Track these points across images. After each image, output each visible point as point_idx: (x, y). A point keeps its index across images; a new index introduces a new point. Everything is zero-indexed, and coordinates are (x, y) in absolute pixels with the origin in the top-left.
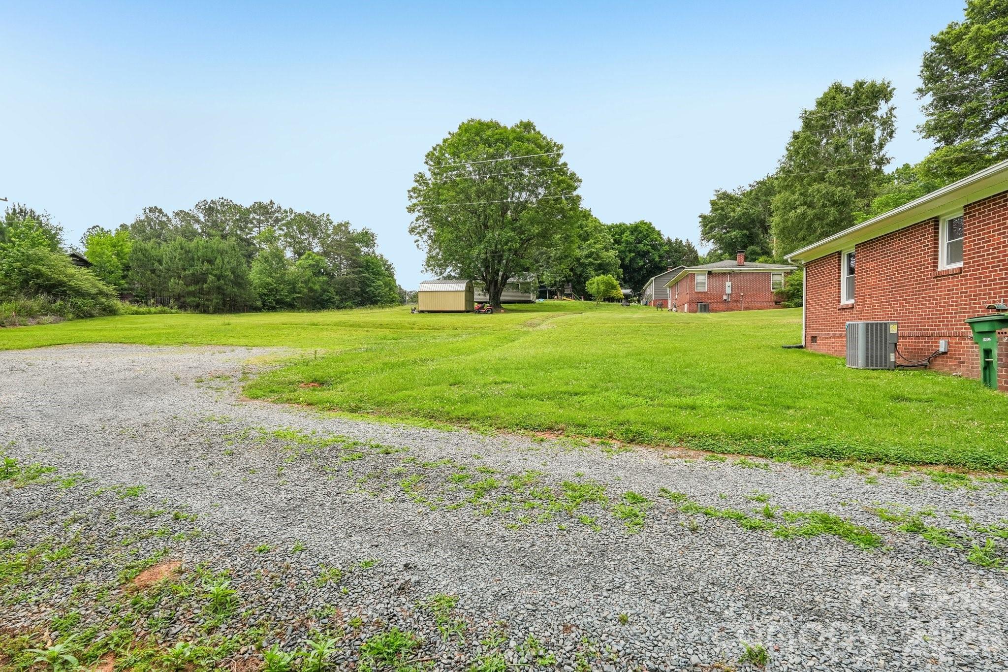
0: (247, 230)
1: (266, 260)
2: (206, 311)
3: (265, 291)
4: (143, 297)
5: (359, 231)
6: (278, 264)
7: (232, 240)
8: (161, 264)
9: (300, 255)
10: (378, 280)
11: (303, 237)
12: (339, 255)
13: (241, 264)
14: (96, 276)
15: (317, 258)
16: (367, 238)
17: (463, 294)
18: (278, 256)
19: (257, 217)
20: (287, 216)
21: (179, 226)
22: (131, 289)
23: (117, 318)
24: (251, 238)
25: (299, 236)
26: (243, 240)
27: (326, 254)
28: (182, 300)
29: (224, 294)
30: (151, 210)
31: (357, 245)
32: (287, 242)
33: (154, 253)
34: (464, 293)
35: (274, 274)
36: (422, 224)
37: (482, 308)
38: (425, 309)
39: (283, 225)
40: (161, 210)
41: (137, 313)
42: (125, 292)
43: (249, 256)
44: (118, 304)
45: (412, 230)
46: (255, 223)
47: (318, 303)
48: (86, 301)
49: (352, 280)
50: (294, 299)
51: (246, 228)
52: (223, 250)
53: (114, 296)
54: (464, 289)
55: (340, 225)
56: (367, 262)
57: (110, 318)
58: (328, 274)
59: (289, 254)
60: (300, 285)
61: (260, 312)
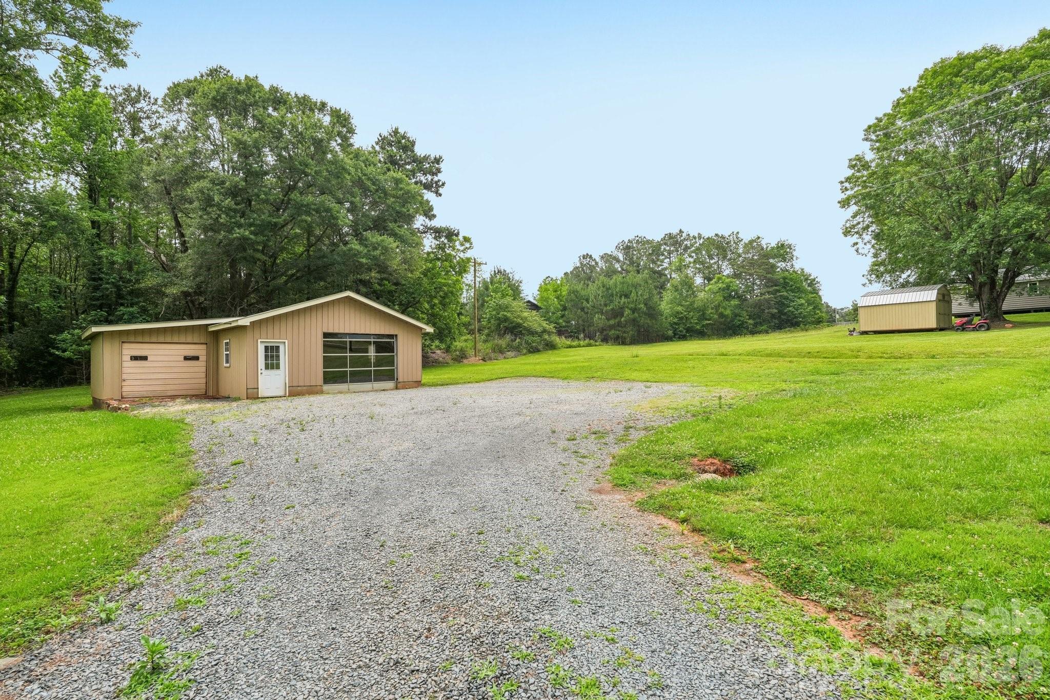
0: (659, 263)
1: (676, 289)
2: (624, 343)
3: (676, 320)
4: (575, 333)
5: (773, 244)
6: (688, 291)
7: (645, 274)
8: (588, 303)
9: (709, 279)
10: (799, 298)
11: (712, 262)
12: (751, 275)
13: (653, 295)
14: (542, 317)
15: (728, 280)
16: (783, 251)
17: (934, 305)
18: (688, 284)
19: (668, 248)
20: (696, 242)
21: (604, 267)
22: (567, 326)
23: (556, 352)
24: (662, 269)
25: (708, 260)
26: (655, 272)
27: (736, 276)
28: (605, 333)
29: (639, 326)
30: (584, 258)
31: (771, 261)
32: (696, 268)
33: (583, 293)
34: (935, 303)
35: (684, 303)
36: (861, 220)
37: (970, 322)
38: (869, 330)
39: (692, 252)
40: (591, 256)
41: (570, 347)
42: (563, 329)
43: (662, 287)
44: (556, 339)
45: (847, 232)
46: (666, 254)
47: (730, 329)
48: (534, 338)
49: (768, 301)
50: (703, 326)
51: (658, 260)
52: (637, 284)
53: (553, 332)
54: (934, 298)
55: (751, 242)
56: (784, 278)
57: (550, 352)
58: (739, 297)
59: (699, 280)
60: (710, 311)
61: (672, 341)
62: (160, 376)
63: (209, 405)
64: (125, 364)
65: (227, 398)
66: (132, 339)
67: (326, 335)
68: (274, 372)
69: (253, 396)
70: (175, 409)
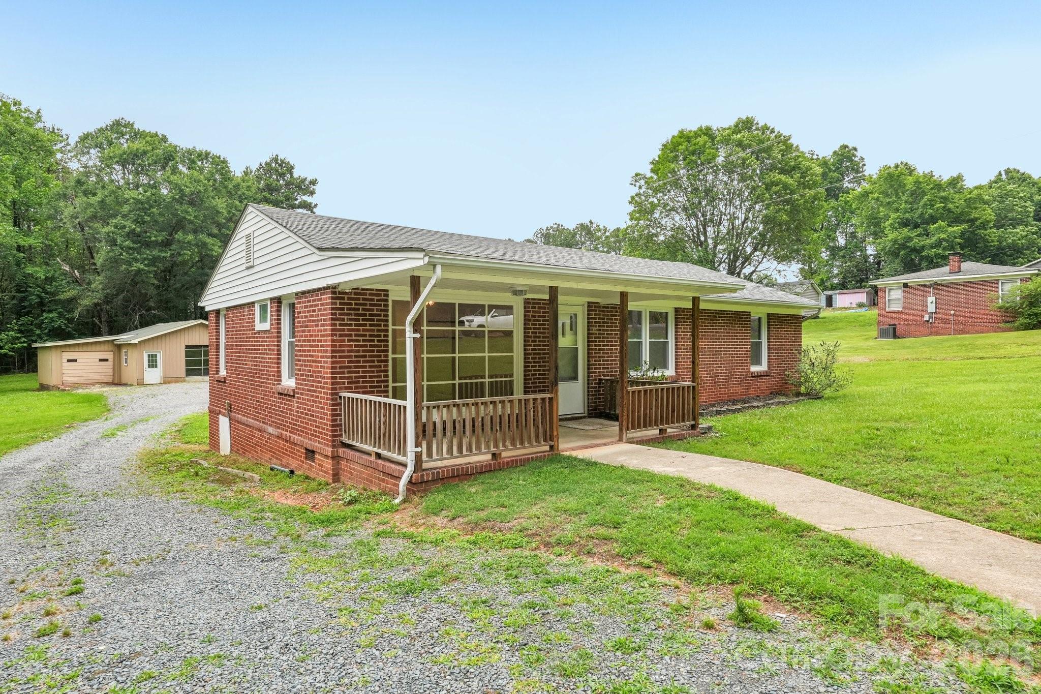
62: (84, 371)
63: (115, 388)
64: (64, 364)
65: (126, 385)
66: (68, 350)
67: (187, 347)
68: (155, 369)
69: (141, 383)
70: (96, 390)
